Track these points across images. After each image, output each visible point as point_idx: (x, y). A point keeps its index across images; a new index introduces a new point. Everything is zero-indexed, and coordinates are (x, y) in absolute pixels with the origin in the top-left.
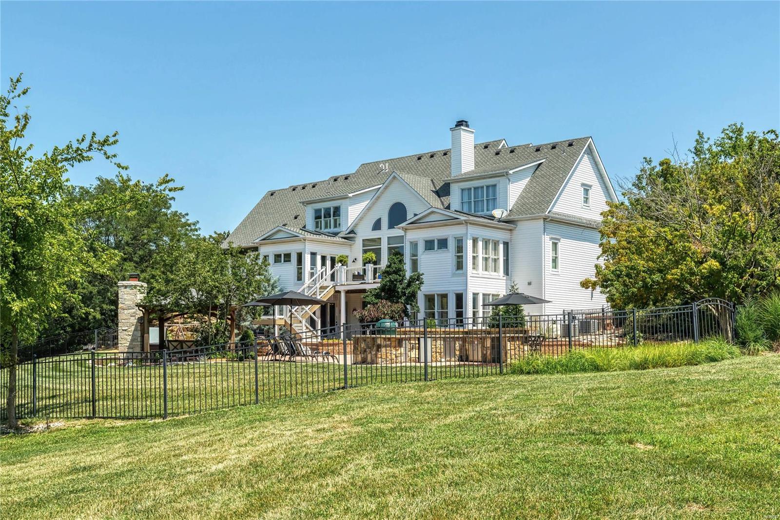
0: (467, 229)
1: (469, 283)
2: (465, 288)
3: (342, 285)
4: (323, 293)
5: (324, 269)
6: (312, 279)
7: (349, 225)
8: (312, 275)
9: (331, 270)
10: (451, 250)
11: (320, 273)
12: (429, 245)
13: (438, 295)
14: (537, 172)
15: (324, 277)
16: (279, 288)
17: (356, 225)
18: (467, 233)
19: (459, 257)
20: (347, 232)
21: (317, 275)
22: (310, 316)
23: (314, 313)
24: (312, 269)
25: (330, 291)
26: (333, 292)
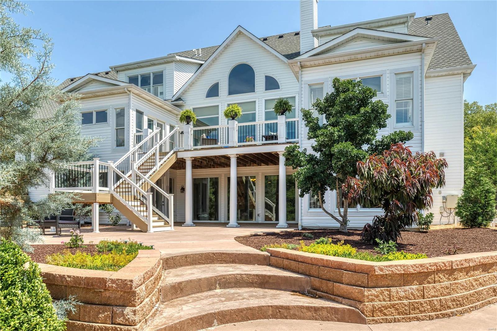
3: (187, 151)
4: (164, 160)
7: (175, 93)
9: (170, 132)
11: (152, 135)
17: (185, 92)
20: (174, 99)
21: (148, 138)
24: (138, 131)
25: (170, 159)
26: (174, 161)
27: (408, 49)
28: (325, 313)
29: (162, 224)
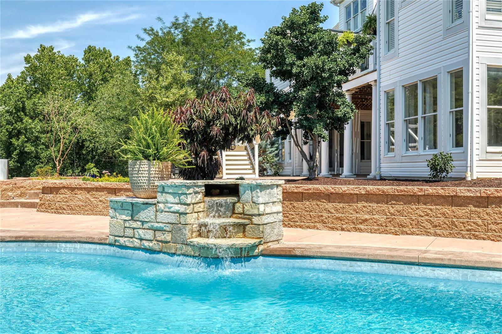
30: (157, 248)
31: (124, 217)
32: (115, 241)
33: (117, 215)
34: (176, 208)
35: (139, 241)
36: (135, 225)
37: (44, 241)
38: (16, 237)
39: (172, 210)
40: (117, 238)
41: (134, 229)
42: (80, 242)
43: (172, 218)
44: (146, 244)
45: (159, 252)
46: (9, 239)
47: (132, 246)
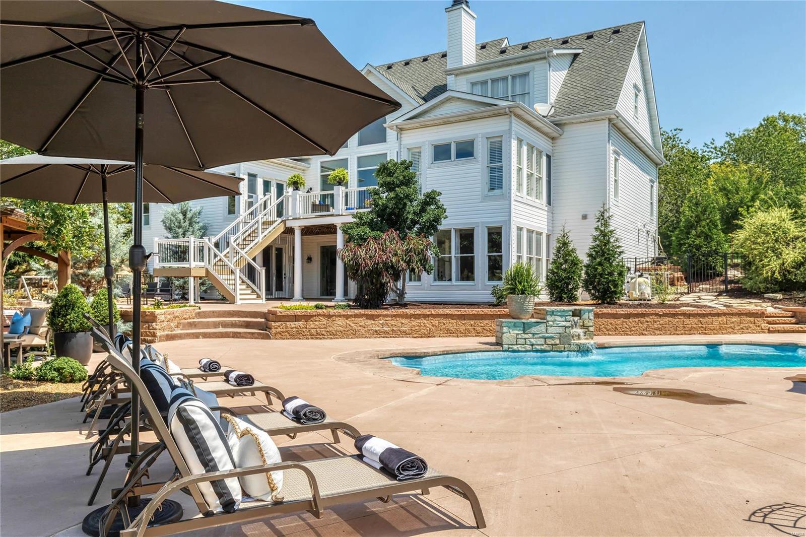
0: (511, 122)
1: (513, 211)
2: (507, 218)
3: (296, 219)
4: (268, 231)
5: (267, 197)
6: (251, 210)
8: (250, 204)
9: (278, 198)
10: (480, 159)
11: (262, 202)
12: (441, 153)
13: (456, 230)
14: (575, 64)
15: (269, 207)
16: (201, 224)
18: (510, 129)
19: (492, 170)
21: (258, 204)
22: (249, 264)
23: (254, 259)
24: (250, 197)
25: (277, 229)
26: (282, 230)
27: (496, 112)
28: (256, 335)
29: (255, 296)
30: (548, 349)
31: (517, 332)
32: (509, 348)
33: (511, 331)
34: (564, 324)
35: (531, 347)
36: (526, 336)
37: (458, 353)
38: (443, 351)
39: (559, 325)
40: (510, 346)
41: (525, 339)
42: (480, 351)
43: (561, 330)
44: (538, 347)
45: (549, 351)
46: (439, 353)
47: (524, 350)
